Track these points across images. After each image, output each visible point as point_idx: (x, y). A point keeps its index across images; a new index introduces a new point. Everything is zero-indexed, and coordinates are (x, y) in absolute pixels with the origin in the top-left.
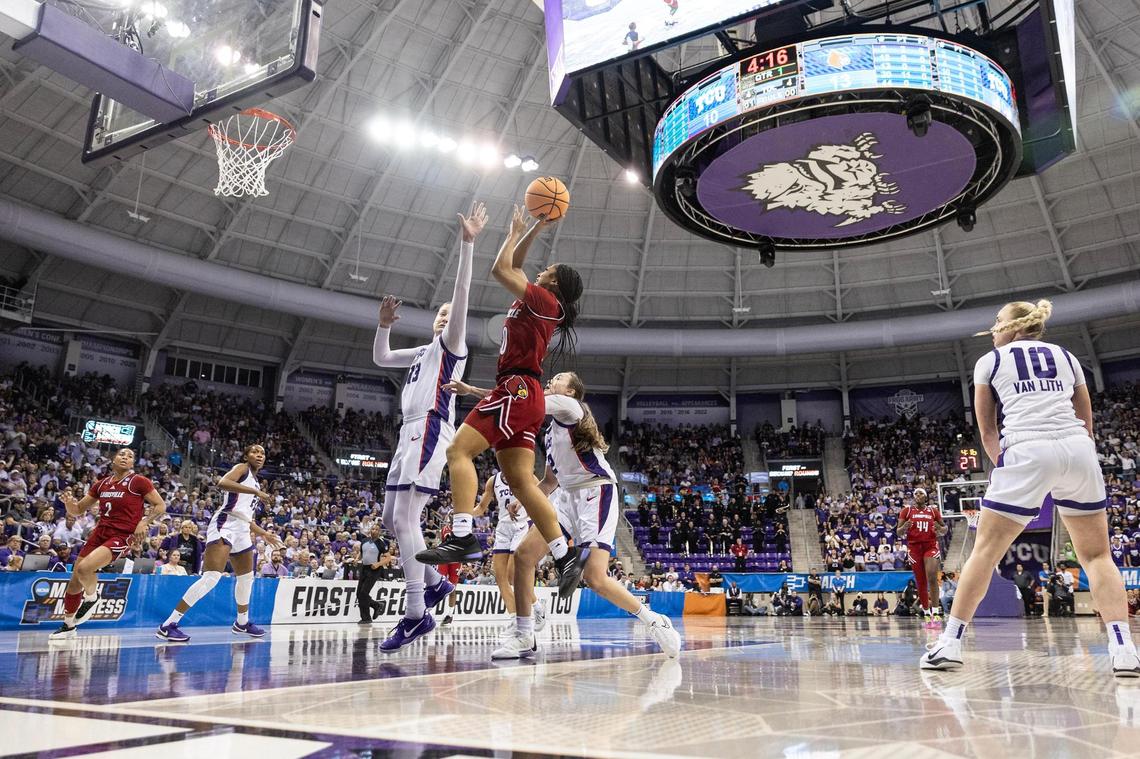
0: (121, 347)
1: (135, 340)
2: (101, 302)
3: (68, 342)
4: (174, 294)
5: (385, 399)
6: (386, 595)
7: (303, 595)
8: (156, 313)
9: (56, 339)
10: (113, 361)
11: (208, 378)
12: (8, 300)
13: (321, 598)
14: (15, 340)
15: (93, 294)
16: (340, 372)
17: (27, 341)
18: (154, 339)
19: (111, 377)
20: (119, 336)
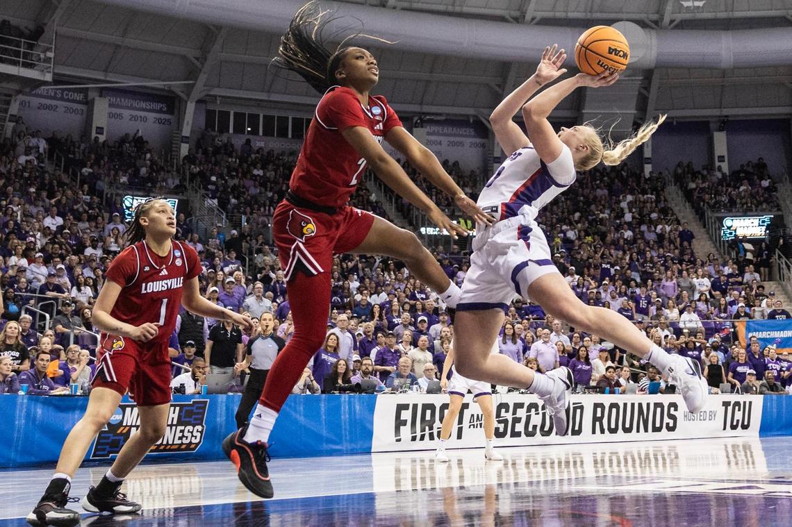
0: (154, 101)
1: (168, 91)
2: (128, 48)
3: (93, 100)
4: (210, 29)
5: (476, 145)
6: (507, 411)
7: (406, 415)
8: (190, 56)
9: (80, 97)
10: (145, 119)
11: (255, 132)
12: (26, 55)
13: (428, 417)
14: (35, 101)
15: (115, 39)
16: (415, 113)
17: (48, 102)
18: (189, 89)
19: (145, 139)
20: (152, 88)
